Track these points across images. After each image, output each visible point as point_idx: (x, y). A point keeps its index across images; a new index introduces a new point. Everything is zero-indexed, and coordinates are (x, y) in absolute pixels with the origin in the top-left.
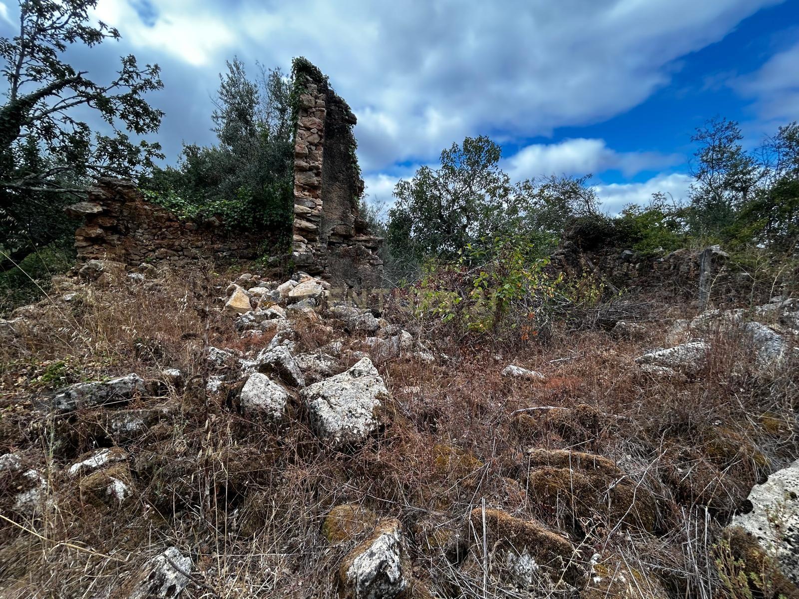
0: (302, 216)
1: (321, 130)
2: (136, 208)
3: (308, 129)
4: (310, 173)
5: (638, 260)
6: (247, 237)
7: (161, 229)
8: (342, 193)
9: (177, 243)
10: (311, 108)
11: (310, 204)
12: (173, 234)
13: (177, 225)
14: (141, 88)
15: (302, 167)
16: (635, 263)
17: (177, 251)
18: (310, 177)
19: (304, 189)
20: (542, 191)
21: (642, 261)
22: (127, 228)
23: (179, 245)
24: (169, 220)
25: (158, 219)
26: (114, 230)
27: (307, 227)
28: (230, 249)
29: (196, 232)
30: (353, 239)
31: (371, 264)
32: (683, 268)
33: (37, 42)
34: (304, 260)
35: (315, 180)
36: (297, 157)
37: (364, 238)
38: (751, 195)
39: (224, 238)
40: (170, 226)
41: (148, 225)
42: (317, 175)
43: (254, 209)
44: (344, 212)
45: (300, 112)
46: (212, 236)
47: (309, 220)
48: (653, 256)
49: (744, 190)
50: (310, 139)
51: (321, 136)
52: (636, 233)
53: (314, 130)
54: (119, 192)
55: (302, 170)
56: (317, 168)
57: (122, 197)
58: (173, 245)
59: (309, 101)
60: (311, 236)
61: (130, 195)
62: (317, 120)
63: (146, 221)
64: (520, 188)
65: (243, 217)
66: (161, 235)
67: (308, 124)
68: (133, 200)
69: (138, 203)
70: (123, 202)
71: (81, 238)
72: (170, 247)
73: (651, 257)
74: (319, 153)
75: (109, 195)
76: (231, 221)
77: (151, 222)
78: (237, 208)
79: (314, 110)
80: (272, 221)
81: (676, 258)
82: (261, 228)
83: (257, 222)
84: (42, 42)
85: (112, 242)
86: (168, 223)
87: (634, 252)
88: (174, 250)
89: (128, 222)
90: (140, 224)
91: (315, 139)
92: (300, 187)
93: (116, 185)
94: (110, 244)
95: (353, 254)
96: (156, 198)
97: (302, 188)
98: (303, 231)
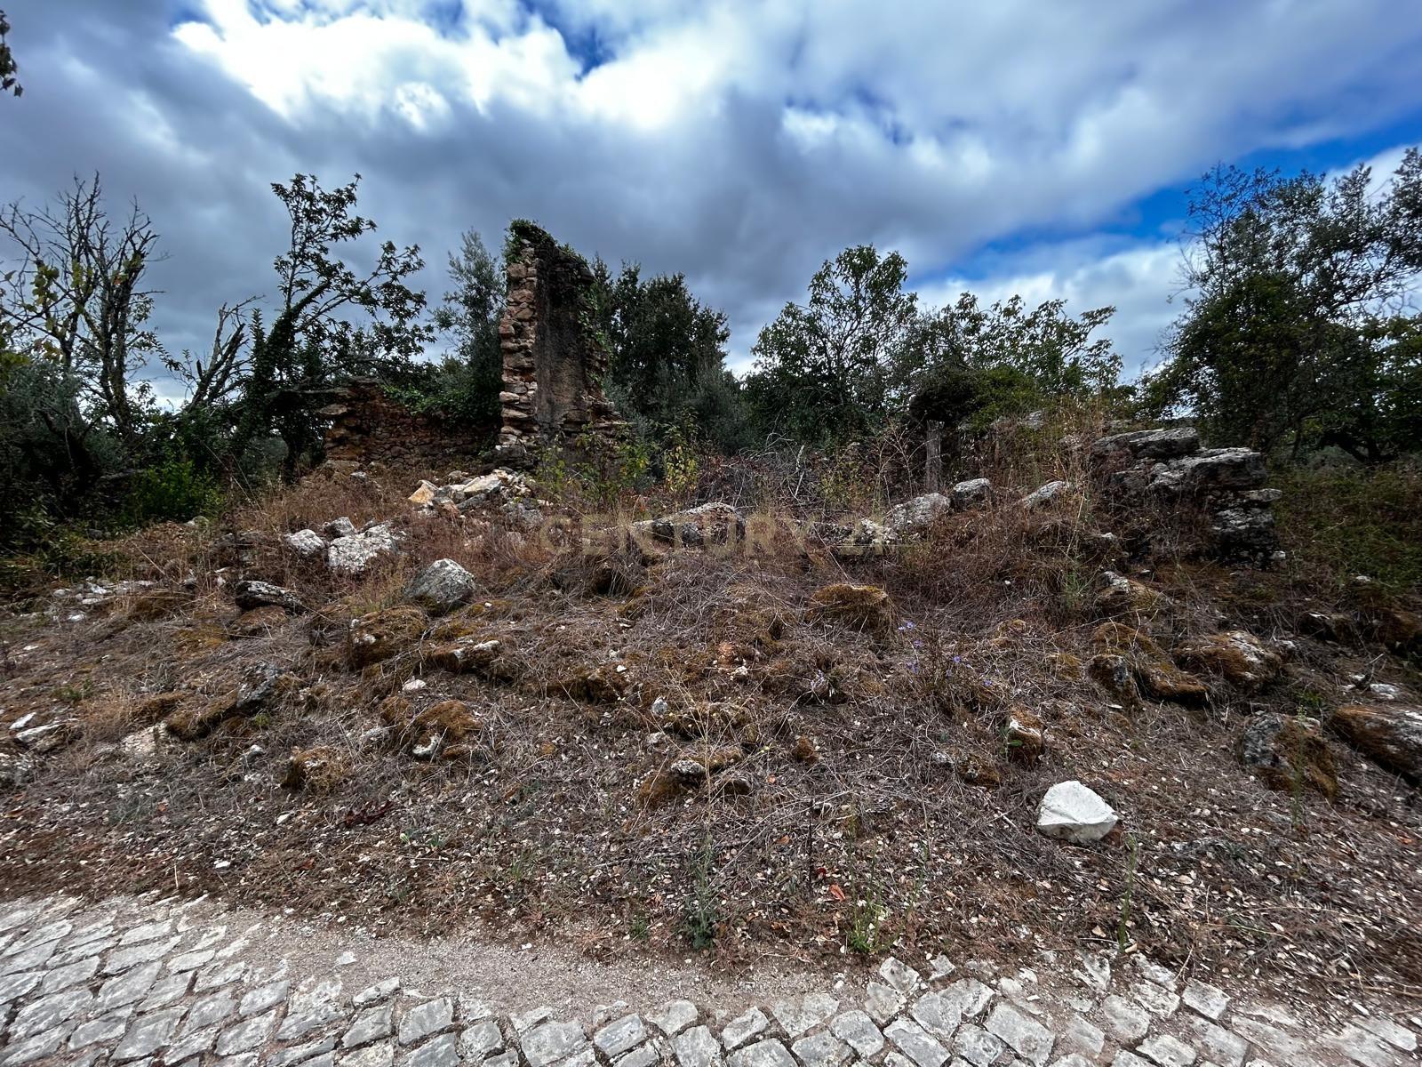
0: (510, 404)
1: (532, 303)
2: (375, 406)
3: (519, 304)
4: (520, 354)
6: (474, 430)
7: (396, 426)
8: (573, 371)
9: (409, 441)
10: (522, 278)
11: (519, 390)
12: (405, 431)
13: (409, 421)
14: (401, 273)
15: (511, 348)
18: (519, 359)
19: (515, 374)
22: (369, 427)
23: (411, 442)
24: (403, 416)
25: (393, 416)
26: (358, 429)
27: (519, 417)
28: (455, 445)
29: (426, 427)
30: (592, 425)
33: (307, 250)
34: (506, 454)
35: (525, 362)
36: (504, 338)
37: (606, 424)
39: (451, 432)
40: (404, 423)
41: (386, 423)
42: (528, 355)
44: (577, 395)
46: (440, 432)
47: (518, 409)
50: (520, 315)
51: (532, 310)
53: (525, 304)
54: (363, 391)
55: (511, 352)
56: (526, 348)
57: (364, 396)
58: (406, 443)
59: (520, 271)
60: (526, 426)
61: (371, 393)
62: (529, 292)
63: (384, 419)
66: (396, 432)
67: (518, 298)
68: (373, 398)
69: (378, 401)
70: (365, 401)
72: (403, 444)
74: (531, 329)
75: (354, 395)
76: (457, 414)
77: (388, 419)
79: (525, 280)
84: (312, 249)
85: (355, 442)
86: (402, 420)
89: (369, 421)
90: (379, 422)
91: (527, 314)
92: (510, 371)
93: (360, 383)
94: (352, 444)
96: (395, 393)
97: (513, 372)
98: (514, 422)
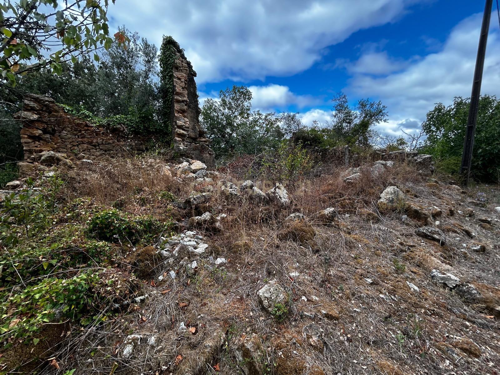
0: (180, 127)
1: (186, 80)
2: (61, 117)
3: (179, 79)
4: (183, 103)
5: (321, 151)
6: (139, 138)
7: (80, 131)
8: (192, 115)
9: (95, 141)
10: (180, 67)
11: (183, 121)
12: (90, 135)
13: (93, 129)
15: (179, 100)
16: (320, 153)
17: (95, 146)
18: (183, 106)
19: (179, 112)
20: (266, 117)
21: (323, 151)
22: (54, 130)
23: (97, 142)
25: (78, 125)
27: (183, 133)
28: (130, 145)
29: (106, 134)
30: (198, 140)
31: (210, 154)
32: (337, 154)
34: (185, 151)
35: (185, 108)
36: (176, 94)
37: (204, 140)
38: (352, 125)
39: (126, 138)
40: (88, 130)
41: (71, 128)
42: (186, 105)
43: (143, 121)
44: (194, 125)
45: (174, 69)
46: (118, 137)
47: (183, 130)
48: (326, 149)
49: (349, 123)
50: (181, 84)
51: (185, 84)
52: (319, 140)
53: (183, 80)
54: (46, 106)
55: (178, 102)
56: (186, 101)
57: (48, 109)
58: (92, 142)
59: (179, 63)
61: (55, 108)
62: (184, 75)
63: (70, 126)
64: (255, 114)
65: (138, 126)
66: (81, 135)
67: (179, 76)
68: (56, 111)
69: (61, 113)
70: (50, 113)
71: (26, 136)
72: (90, 143)
73: (326, 150)
74: (186, 92)
75: (40, 107)
76: (130, 129)
77: (73, 126)
78: (133, 120)
79: (182, 68)
80: (156, 129)
81: (335, 150)
82: (149, 133)
83: (146, 129)
85: (47, 139)
86: (86, 128)
87: (319, 148)
88: (92, 145)
89: (54, 126)
90: (65, 127)
91: (183, 85)
92: (177, 111)
93: (42, 100)
94: (45, 140)
95: (200, 148)
96: (72, 111)
98: (180, 135)
